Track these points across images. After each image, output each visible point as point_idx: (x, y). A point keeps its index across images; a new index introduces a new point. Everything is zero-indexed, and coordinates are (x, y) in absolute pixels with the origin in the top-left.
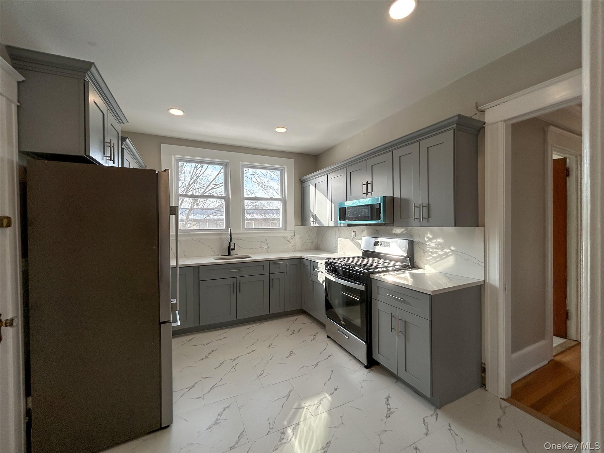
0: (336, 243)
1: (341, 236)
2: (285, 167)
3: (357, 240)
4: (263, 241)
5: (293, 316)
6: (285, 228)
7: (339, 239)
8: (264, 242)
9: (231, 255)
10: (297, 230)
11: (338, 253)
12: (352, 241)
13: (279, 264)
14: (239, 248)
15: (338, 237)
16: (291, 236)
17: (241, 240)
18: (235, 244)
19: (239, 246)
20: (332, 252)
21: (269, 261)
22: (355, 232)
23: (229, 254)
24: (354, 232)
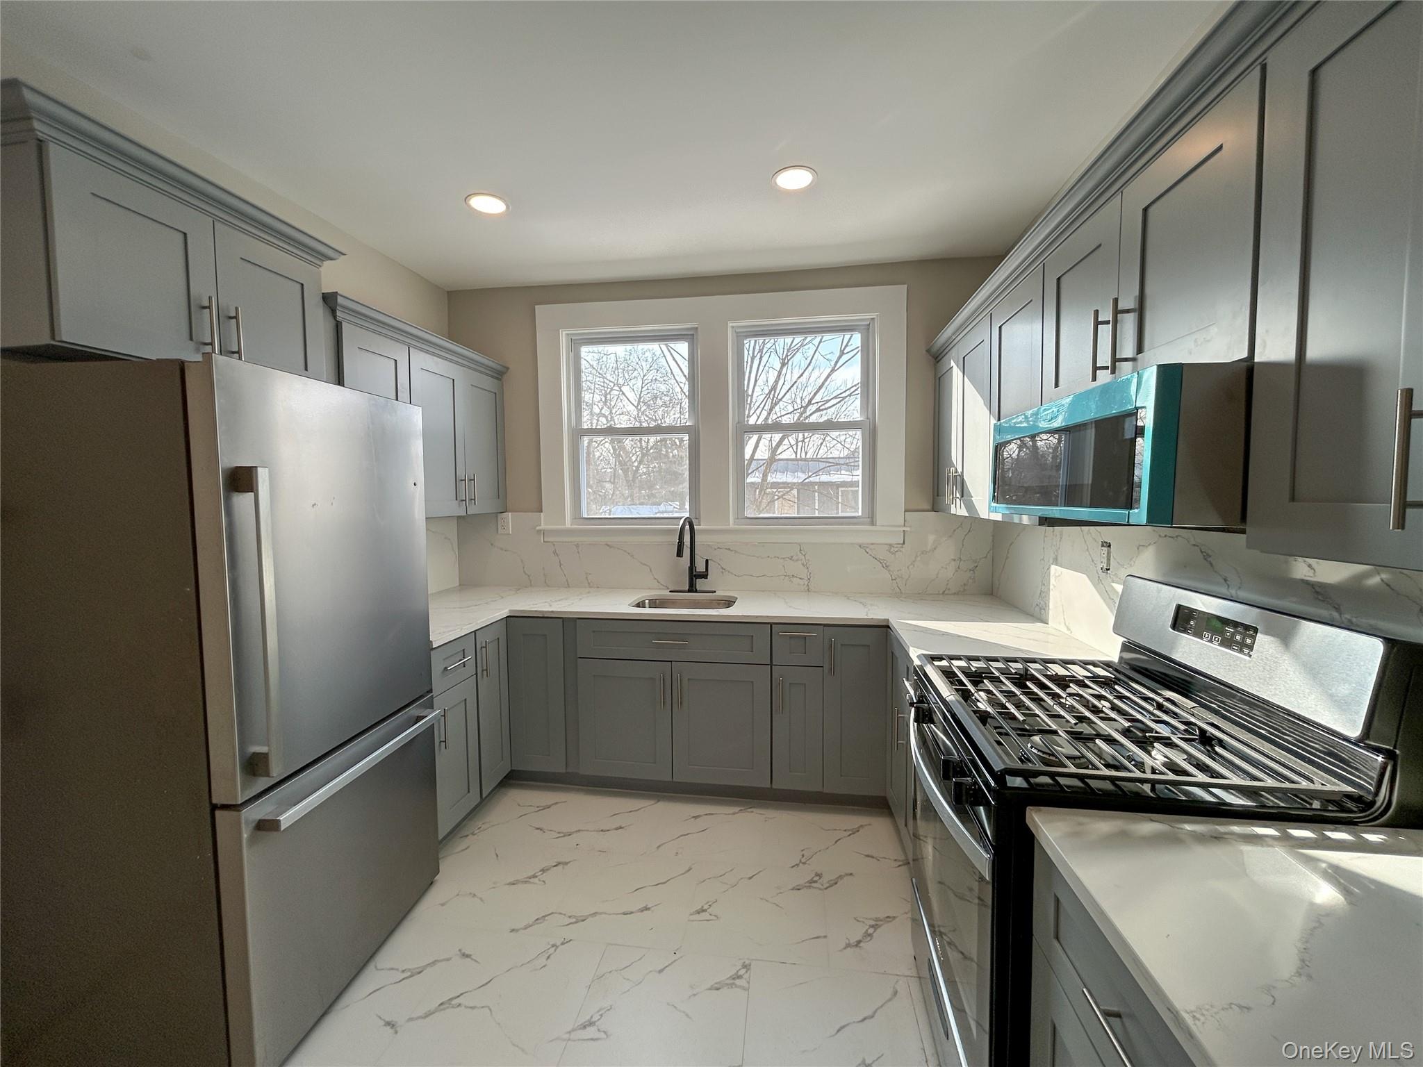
0: (1045, 582)
1: (1059, 559)
2: (873, 315)
3: (1114, 585)
4: (792, 557)
5: (853, 812)
6: (871, 518)
7: (1053, 567)
8: (797, 560)
9: (696, 591)
10: (910, 527)
11: (1047, 624)
12: (1097, 582)
13: (805, 637)
14: (722, 572)
15: (1051, 561)
16: (891, 545)
17: (729, 549)
18: (707, 561)
19: (722, 568)
20: (1032, 616)
21: (771, 624)
22: (1109, 546)
23: (692, 589)
24: (1105, 549)
